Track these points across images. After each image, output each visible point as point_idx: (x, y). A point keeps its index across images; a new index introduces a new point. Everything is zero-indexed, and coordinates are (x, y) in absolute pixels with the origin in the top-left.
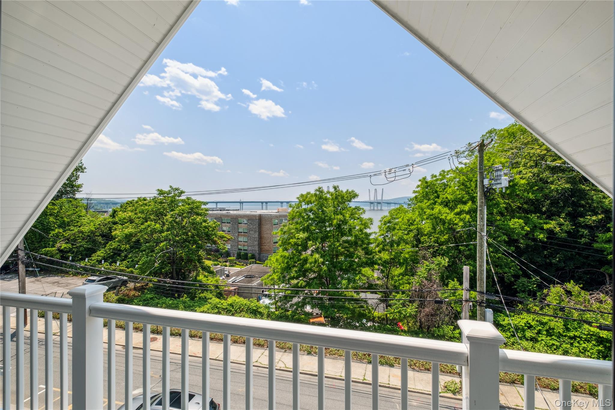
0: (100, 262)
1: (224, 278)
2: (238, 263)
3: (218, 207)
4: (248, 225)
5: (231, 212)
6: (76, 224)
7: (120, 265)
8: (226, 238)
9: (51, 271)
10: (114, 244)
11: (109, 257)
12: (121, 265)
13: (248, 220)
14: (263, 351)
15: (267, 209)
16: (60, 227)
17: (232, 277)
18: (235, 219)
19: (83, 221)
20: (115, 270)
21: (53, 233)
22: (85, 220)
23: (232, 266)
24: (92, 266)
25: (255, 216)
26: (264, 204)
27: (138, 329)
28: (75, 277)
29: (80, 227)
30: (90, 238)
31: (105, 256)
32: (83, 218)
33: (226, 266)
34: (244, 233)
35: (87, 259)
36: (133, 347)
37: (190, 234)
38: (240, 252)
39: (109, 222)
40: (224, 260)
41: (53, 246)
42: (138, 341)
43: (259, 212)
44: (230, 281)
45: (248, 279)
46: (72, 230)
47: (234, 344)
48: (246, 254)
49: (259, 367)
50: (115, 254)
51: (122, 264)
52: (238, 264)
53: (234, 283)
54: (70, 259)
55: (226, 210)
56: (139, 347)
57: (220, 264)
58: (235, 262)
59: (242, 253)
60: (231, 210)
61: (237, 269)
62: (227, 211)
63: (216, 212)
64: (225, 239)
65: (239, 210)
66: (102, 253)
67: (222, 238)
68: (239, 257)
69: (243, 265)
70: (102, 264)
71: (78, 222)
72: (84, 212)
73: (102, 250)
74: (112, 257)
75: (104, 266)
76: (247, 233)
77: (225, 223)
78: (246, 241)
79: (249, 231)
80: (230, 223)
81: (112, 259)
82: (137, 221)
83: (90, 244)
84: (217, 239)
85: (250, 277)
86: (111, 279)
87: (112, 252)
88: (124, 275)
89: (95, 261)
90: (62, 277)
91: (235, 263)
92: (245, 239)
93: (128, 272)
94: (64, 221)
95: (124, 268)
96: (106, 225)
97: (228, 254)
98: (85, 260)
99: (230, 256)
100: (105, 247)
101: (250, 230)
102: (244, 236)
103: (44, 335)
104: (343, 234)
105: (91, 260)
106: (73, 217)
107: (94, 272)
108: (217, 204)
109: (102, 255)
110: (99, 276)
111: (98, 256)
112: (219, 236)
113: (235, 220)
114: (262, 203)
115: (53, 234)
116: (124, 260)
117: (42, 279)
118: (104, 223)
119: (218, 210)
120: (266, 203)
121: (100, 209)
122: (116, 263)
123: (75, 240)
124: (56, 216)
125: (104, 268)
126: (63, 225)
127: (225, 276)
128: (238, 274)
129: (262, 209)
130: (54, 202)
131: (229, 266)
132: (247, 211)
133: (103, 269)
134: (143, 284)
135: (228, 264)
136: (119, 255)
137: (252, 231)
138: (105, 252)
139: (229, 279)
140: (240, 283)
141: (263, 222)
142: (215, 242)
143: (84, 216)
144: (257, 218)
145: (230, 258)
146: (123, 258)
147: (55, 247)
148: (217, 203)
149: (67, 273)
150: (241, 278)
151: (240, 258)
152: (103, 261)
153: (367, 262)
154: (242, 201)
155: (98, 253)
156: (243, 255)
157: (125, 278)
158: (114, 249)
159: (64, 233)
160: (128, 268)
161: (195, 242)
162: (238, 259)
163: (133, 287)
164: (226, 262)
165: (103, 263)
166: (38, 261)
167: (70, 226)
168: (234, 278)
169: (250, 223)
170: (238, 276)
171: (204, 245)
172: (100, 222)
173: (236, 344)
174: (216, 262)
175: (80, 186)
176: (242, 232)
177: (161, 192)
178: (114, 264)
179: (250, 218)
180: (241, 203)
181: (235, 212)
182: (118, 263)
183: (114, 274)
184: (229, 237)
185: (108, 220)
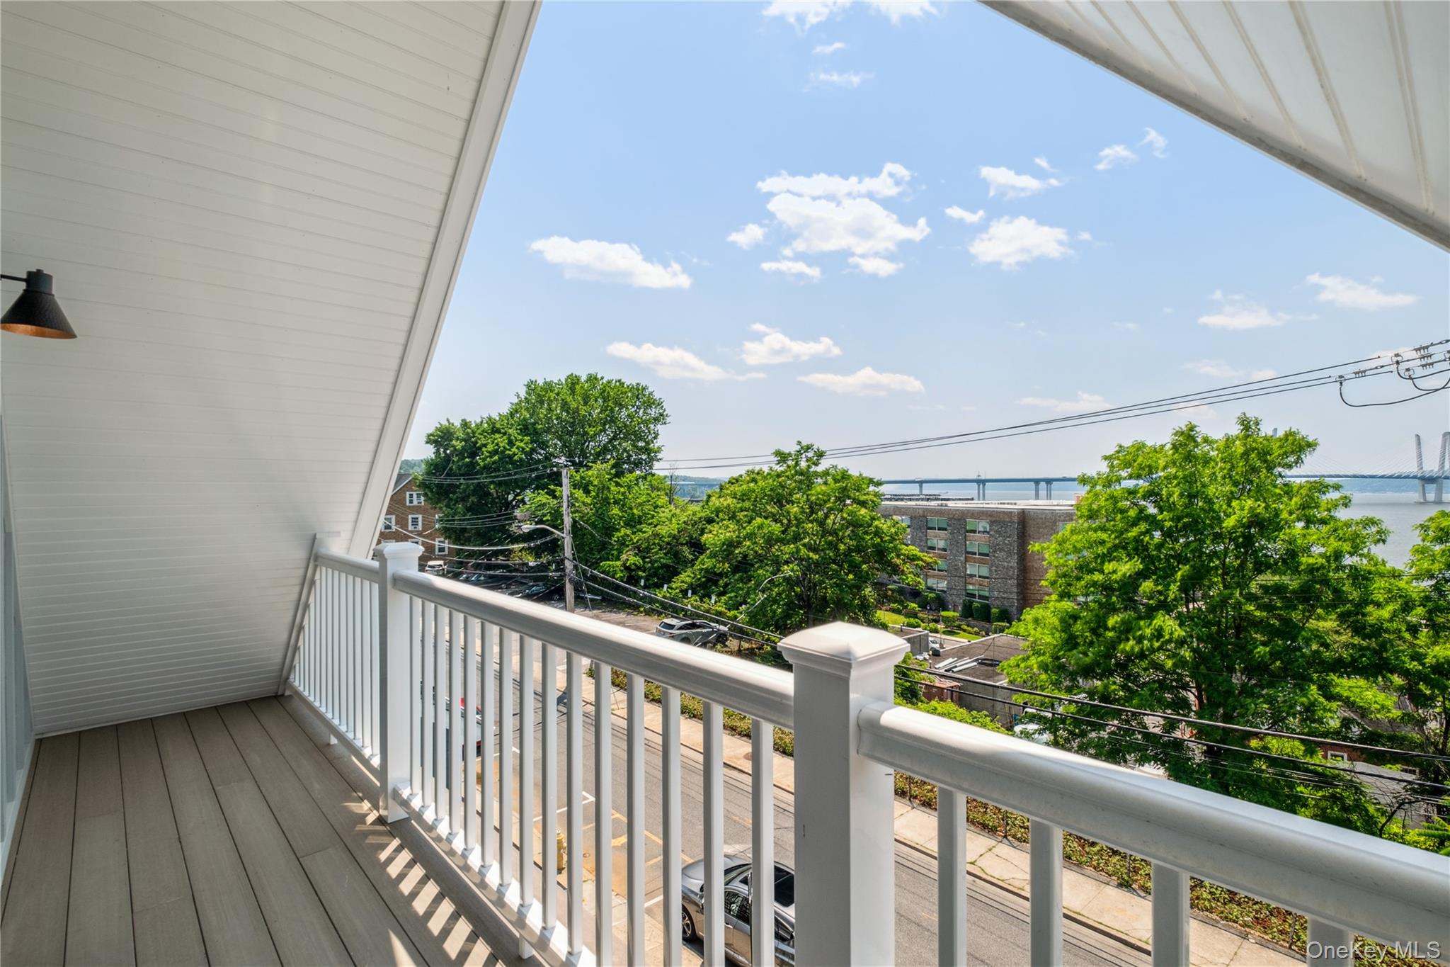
0: (684, 592)
1: (927, 657)
2: (965, 627)
3: (925, 492)
4: (991, 536)
5: (950, 504)
6: (650, 521)
7: (716, 602)
8: (922, 560)
9: (616, 602)
10: (706, 562)
11: (699, 585)
12: (718, 604)
13: (992, 523)
14: (993, 843)
15: (1049, 497)
16: (627, 524)
17: (946, 659)
18: (959, 520)
19: (662, 515)
20: (708, 611)
21: (617, 534)
22: (664, 514)
23: (951, 633)
24: (672, 600)
25: (1010, 514)
26: (1043, 484)
27: (735, 730)
28: (647, 618)
29: (655, 526)
30: (671, 548)
31: (692, 584)
32: (663, 509)
33: (936, 631)
34: (980, 554)
35: (666, 586)
36: (724, 763)
37: (842, 547)
38: (971, 603)
39: (700, 519)
40: (931, 617)
41: (618, 559)
42: (732, 753)
43: (1022, 504)
44: (942, 665)
45: (986, 668)
46: (645, 532)
47: (923, 808)
48: (987, 608)
49: (979, 878)
50: (709, 580)
51: (719, 601)
52: (965, 631)
53: (950, 674)
54: (642, 583)
55: (942, 500)
56: (733, 764)
57: (922, 624)
58: (957, 623)
59: (975, 604)
60: (948, 500)
61: (961, 640)
62: (940, 502)
63: (913, 503)
64: (920, 563)
65: (972, 499)
66: (689, 576)
67: (913, 560)
68: (968, 612)
69: (977, 634)
70: (688, 598)
71: (653, 517)
72: (663, 500)
73: (689, 571)
74: (704, 586)
75: (691, 603)
76: (987, 555)
77: (935, 529)
78: (987, 575)
79: (995, 551)
80: (945, 529)
81: (704, 589)
82: (741, 515)
83: (671, 559)
84: (898, 561)
85: (991, 665)
86: (699, 627)
87: (704, 577)
88: (724, 624)
89: (678, 591)
90: (629, 614)
91: (959, 627)
92: (984, 571)
93: (729, 618)
94: (633, 514)
95: (723, 609)
96: (696, 523)
97: (941, 603)
98: (663, 587)
99: (947, 610)
100: (693, 565)
101: (995, 548)
102: (982, 562)
103: (594, 708)
104: (1260, 567)
105: (672, 588)
106: (647, 508)
107: (676, 613)
108: (921, 487)
109: (688, 580)
110: (683, 620)
111: (683, 582)
112: (904, 555)
113: (958, 523)
114: (1037, 481)
115: (618, 537)
116: (723, 594)
117: (603, 615)
118: (692, 520)
119: (922, 499)
120: (1049, 481)
121: (699, 497)
122: (710, 598)
123: (648, 549)
124: (623, 506)
125: (692, 604)
126: (633, 522)
127: (931, 653)
128: (961, 653)
129: (1037, 497)
130: (619, 480)
131: (944, 633)
132: (994, 501)
133: (689, 607)
134: (754, 646)
135: (940, 626)
136: (716, 583)
137: (1001, 550)
138: (692, 576)
139: (939, 662)
140: (969, 675)
141: (1032, 530)
142: (896, 570)
143: (662, 507)
144: (1016, 519)
145: (944, 614)
146: (722, 589)
147: (619, 560)
148: (921, 483)
149: (635, 608)
150: (967, 663)
151: (971, 615)
152: (690, 592)
153: (1354, 660)
154: (983, 477)
155: (683, 576)
156: (977, 609)
157: (723, 628)
158: (707, 570)
159: (633, 536)
160: (729, 610)
161: (854, 568)
162: (966, 617)
163: (737, 648)
164: (936, 621)
165: (690, 595)
166: (590, 580)
167: (641, 524)
168: (951, 660)
169: (997, 532)
170: (960, 658)
171: (873, 574)
172: (686, 519)
173: (928, 810)
174: (912, 620)
175: (659, 450)
176: (975, 554)
177: (782, 457)
178: (706, 599)
179: (997, 519)
180: (981, 482)
181: (960, 505)
182: (714, 598)
183: (706, 618)
184: (930, 560)
185: (699, 515)
